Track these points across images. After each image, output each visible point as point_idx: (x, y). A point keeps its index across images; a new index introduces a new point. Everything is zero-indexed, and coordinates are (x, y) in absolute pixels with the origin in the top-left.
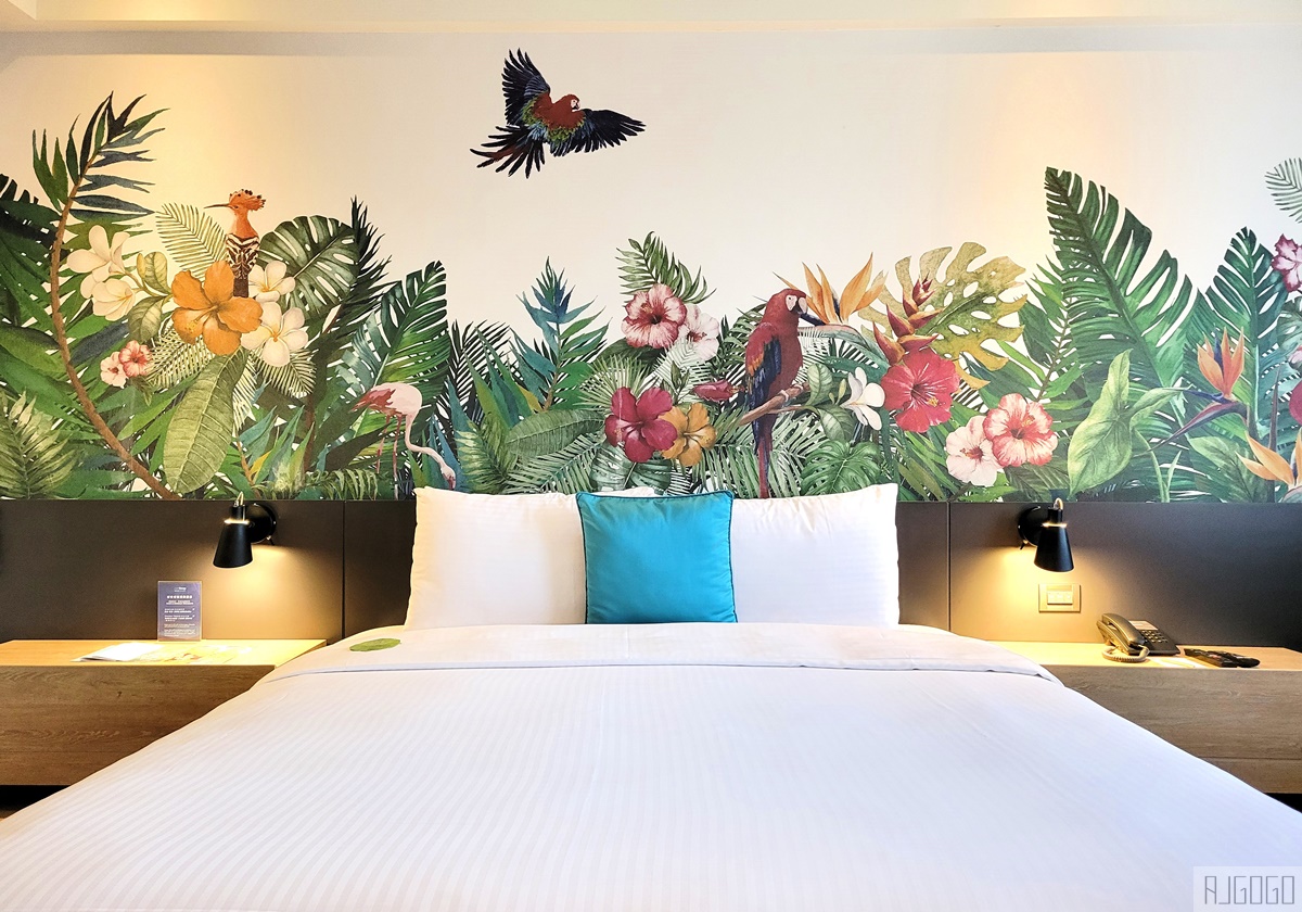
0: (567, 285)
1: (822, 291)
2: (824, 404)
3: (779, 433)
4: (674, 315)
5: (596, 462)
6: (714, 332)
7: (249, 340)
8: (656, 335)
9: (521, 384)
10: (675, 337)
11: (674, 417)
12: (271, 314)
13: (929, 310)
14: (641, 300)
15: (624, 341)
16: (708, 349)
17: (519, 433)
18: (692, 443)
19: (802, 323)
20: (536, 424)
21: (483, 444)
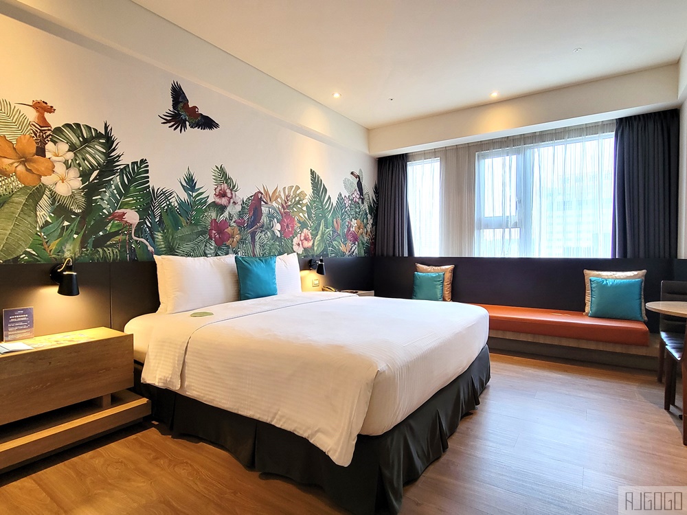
0: (196, 178)
1: (267, 193)
2: (268, 229)
3: (257, 238)
4: (229, 195)
5: (206, 246)
6: (240, 203)
7: (46, 180)
8: (224, 201)
9: (179, 214)
10: (229, 203)
11: (229, 230)
12: (60, 169)
13: (290, 203)
14: (219, 188)
15: (214, 202)
16: (239, 208)
17: (179, 234)
18: (235, 240)
19: (262, 203)
20: (184, 231)
21: (165, 238)
